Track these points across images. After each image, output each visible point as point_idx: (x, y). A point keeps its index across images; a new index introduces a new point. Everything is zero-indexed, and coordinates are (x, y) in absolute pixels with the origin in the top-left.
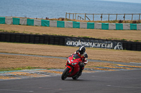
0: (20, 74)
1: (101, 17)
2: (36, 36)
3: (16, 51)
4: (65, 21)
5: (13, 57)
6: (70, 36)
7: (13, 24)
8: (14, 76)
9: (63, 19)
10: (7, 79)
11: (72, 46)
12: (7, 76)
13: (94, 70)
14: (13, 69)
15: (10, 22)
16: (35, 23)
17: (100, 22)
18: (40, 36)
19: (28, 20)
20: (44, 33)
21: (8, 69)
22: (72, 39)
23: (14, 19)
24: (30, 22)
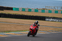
0: (25, 33)
1: (61, 8)
2: (32, 16)
3: (24, 23)
4: (45, 10)
5: (22, 26)
6: (47, 16)
7: (22, 11)
8: (23, 34)
9: (44, 9)
10: (20, 35)
11: (48, 21)
12: (19, 34)
13: (58, 31)
14: (22, 31)
15: (21, 10)
16: (32, 11)
17: (60, 10)
18: (34, 16)
19: (29, 9)
20: (36, 15)
21: (20, 31)
22: (48, 18)
23: (23, 9)
24: (30, 10)
